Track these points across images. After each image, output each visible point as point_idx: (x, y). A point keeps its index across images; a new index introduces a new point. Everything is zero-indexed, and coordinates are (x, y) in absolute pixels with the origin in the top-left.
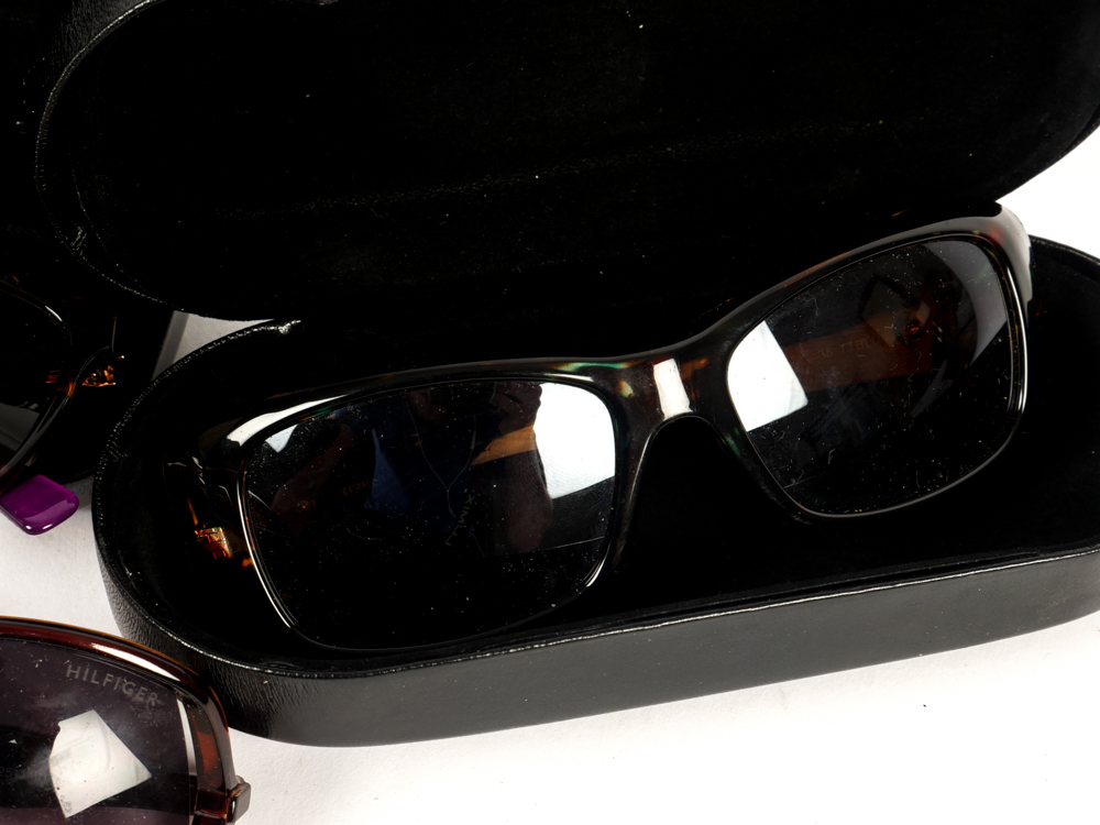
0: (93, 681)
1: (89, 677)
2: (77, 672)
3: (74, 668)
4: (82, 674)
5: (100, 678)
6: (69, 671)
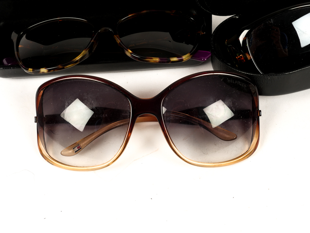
0: (233, 83)
1: (232, 82)
2: (230, 81)
3: (229, 80)
4: (231, 81)
5: (234, 82)
6: (228, 81)
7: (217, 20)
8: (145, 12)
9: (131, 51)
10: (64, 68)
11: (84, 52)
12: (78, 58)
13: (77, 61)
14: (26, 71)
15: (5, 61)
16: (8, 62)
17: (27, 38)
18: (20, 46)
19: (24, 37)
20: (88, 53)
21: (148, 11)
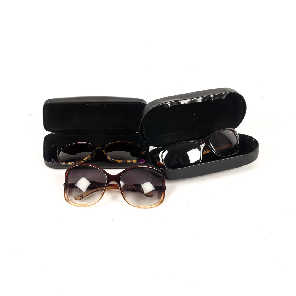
7: (152, 148)
8: (118, 141)
9: (109, 157)
10: (79, 163)
11: (89, 156)
12: (86, 159)
13: (85, 160)
14: (62, 164)
15: (53, 160)
16: (54, 161)
17: (63, 152)
18: (60, 155)
19: (61, 152)
20: (90, 157)
21: (120, 141)
